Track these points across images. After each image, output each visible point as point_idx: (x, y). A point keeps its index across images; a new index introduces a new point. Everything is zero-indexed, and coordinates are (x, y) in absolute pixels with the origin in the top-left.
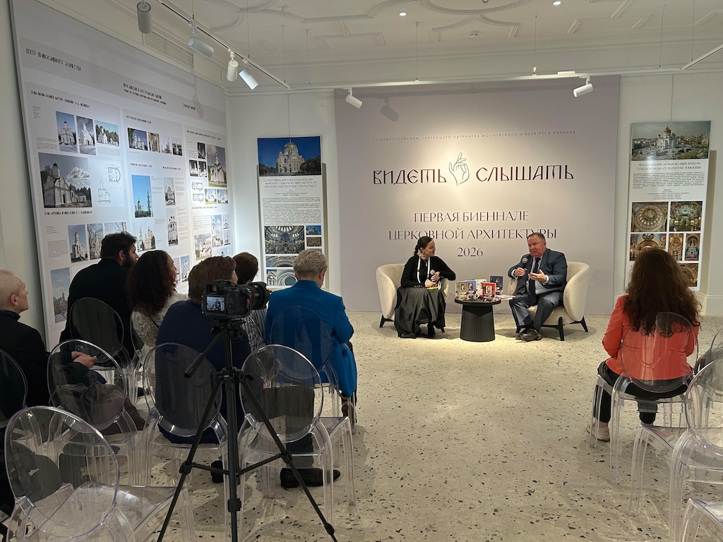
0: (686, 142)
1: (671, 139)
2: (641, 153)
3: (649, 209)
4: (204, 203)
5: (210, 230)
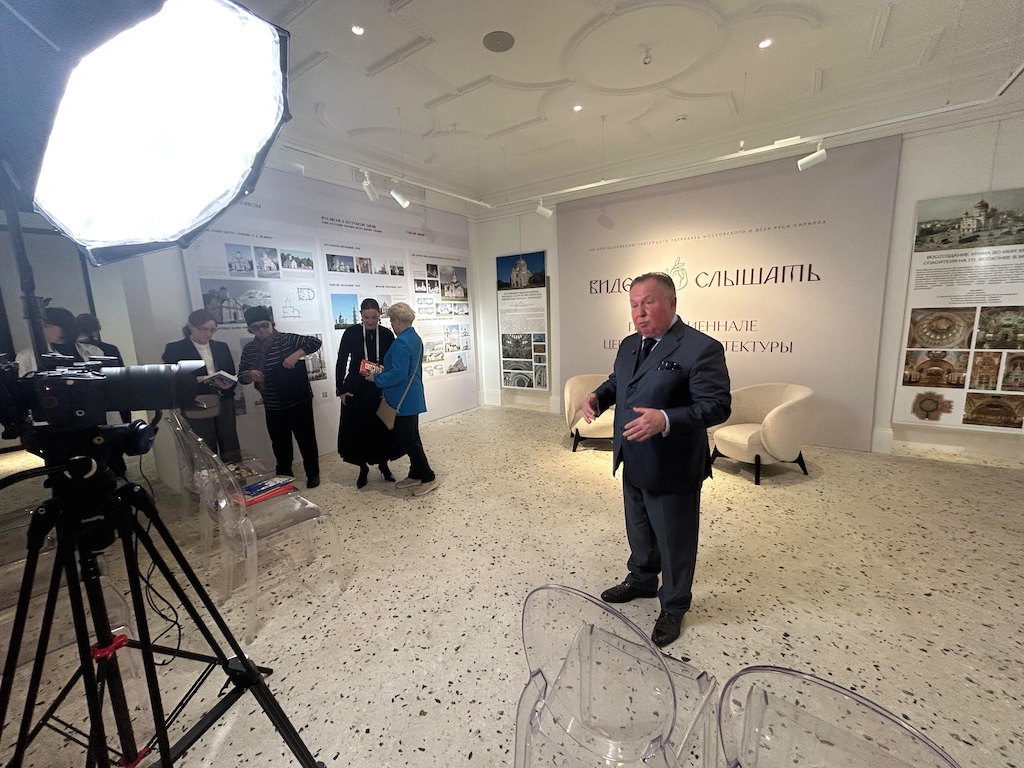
0: (1018, 219)
1: (988, 217)
2: (932, 241)
3: (940, 318)
4: (434, 315)
5: (442, 338)
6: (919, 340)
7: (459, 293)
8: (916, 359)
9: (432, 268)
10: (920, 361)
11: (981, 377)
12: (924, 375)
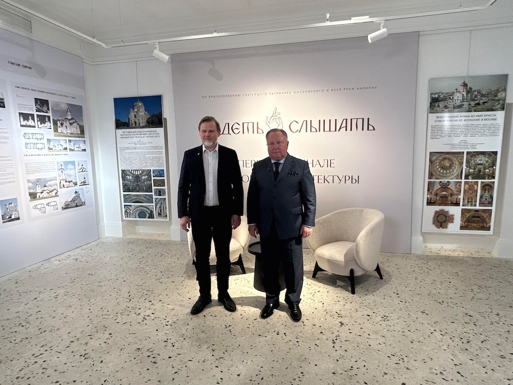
0: (483, 95)
1: (468, 92)
2: (439, 106)
3: (445, 159)
4: (46, 151)
5: (55, 174)
6: (434, 173)
7: (75, 129)
8: (433, 186)
9: (42, 103)
10: (435, 189)
11: (468, 198)
12: (438, 198)
